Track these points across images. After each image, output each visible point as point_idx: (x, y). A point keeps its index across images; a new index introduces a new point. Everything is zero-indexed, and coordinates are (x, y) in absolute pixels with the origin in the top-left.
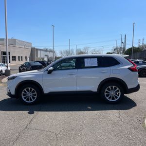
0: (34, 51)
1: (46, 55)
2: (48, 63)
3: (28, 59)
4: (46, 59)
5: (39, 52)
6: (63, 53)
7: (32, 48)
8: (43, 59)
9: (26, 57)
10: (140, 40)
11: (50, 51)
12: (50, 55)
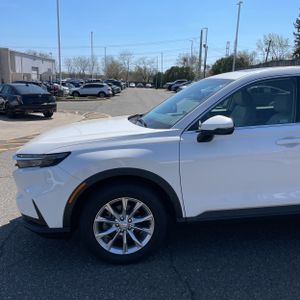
4: (34, 77)
5: (17, 58)
6: (72, 64)
8: (29, 75)
10: (228, 43)
11: (43, 58)
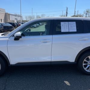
0: (7, 16)
1: (16, 19)
2: (17, 25)
3: (3, 21)
4: (16, 22)
5: (11, 16)
6: (27, 18)
7: (5, 14)
8: (14, 21)
9: (1, 20)
11: (19, 16)
12: (19, 19)
